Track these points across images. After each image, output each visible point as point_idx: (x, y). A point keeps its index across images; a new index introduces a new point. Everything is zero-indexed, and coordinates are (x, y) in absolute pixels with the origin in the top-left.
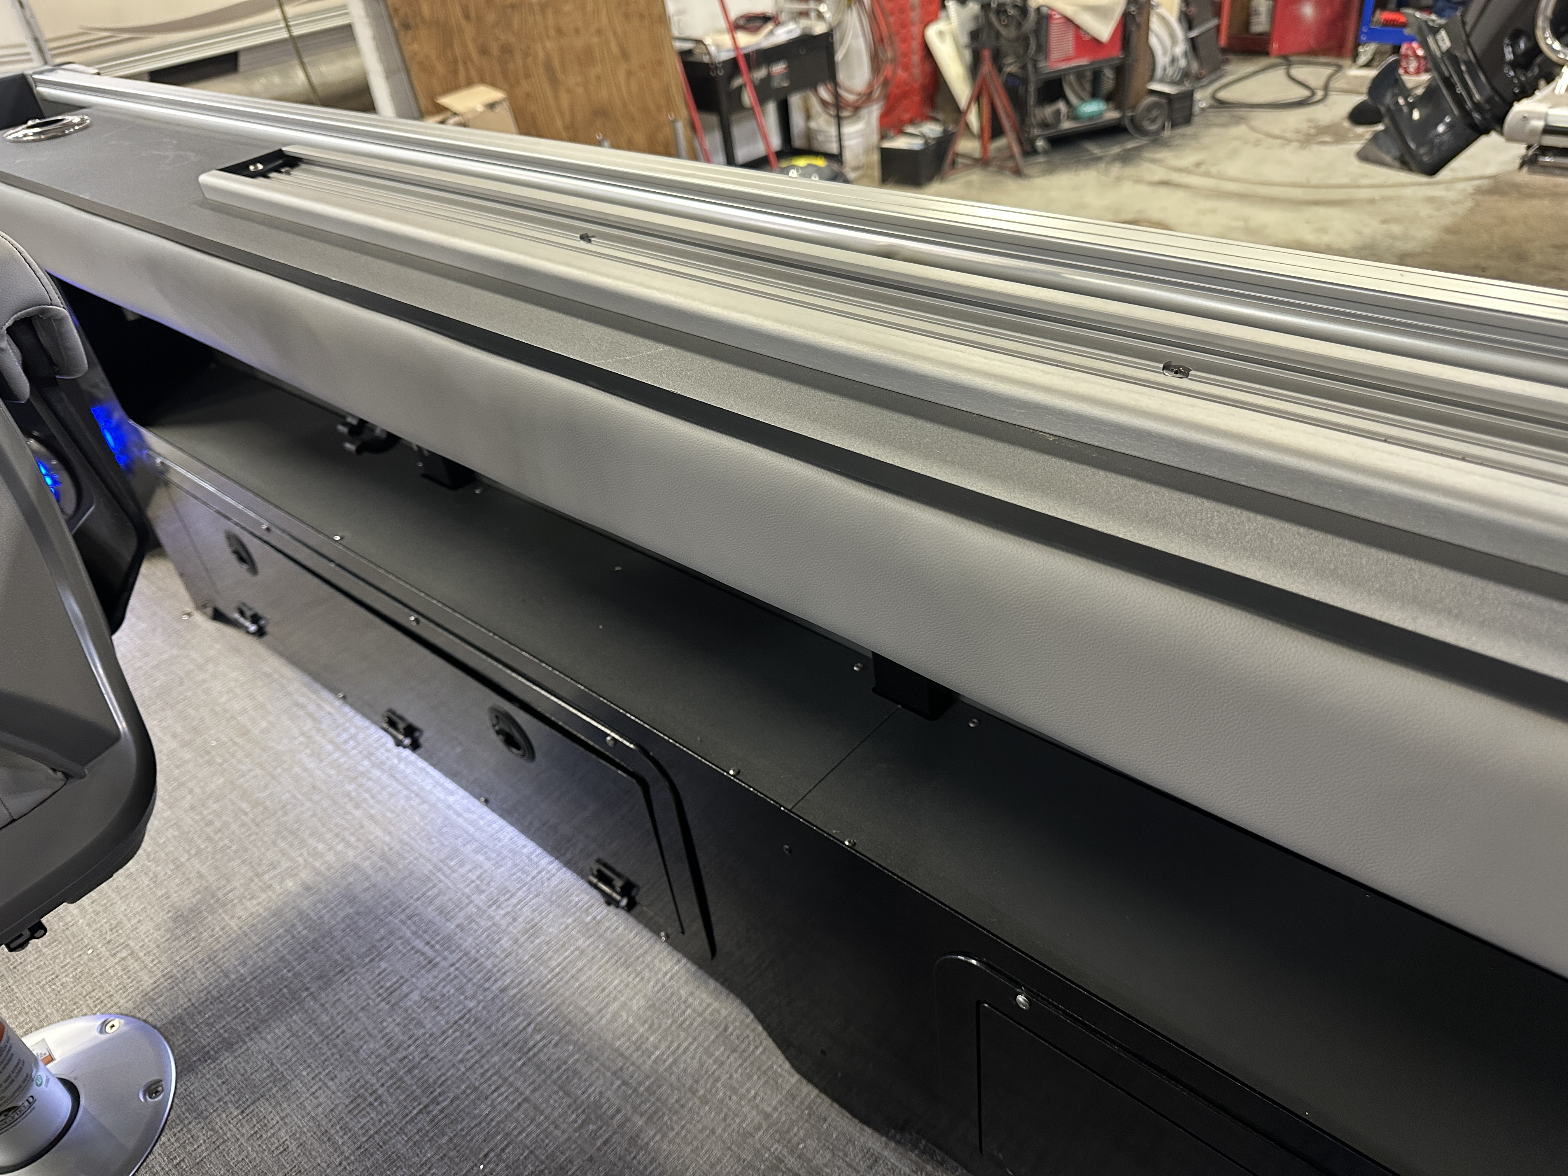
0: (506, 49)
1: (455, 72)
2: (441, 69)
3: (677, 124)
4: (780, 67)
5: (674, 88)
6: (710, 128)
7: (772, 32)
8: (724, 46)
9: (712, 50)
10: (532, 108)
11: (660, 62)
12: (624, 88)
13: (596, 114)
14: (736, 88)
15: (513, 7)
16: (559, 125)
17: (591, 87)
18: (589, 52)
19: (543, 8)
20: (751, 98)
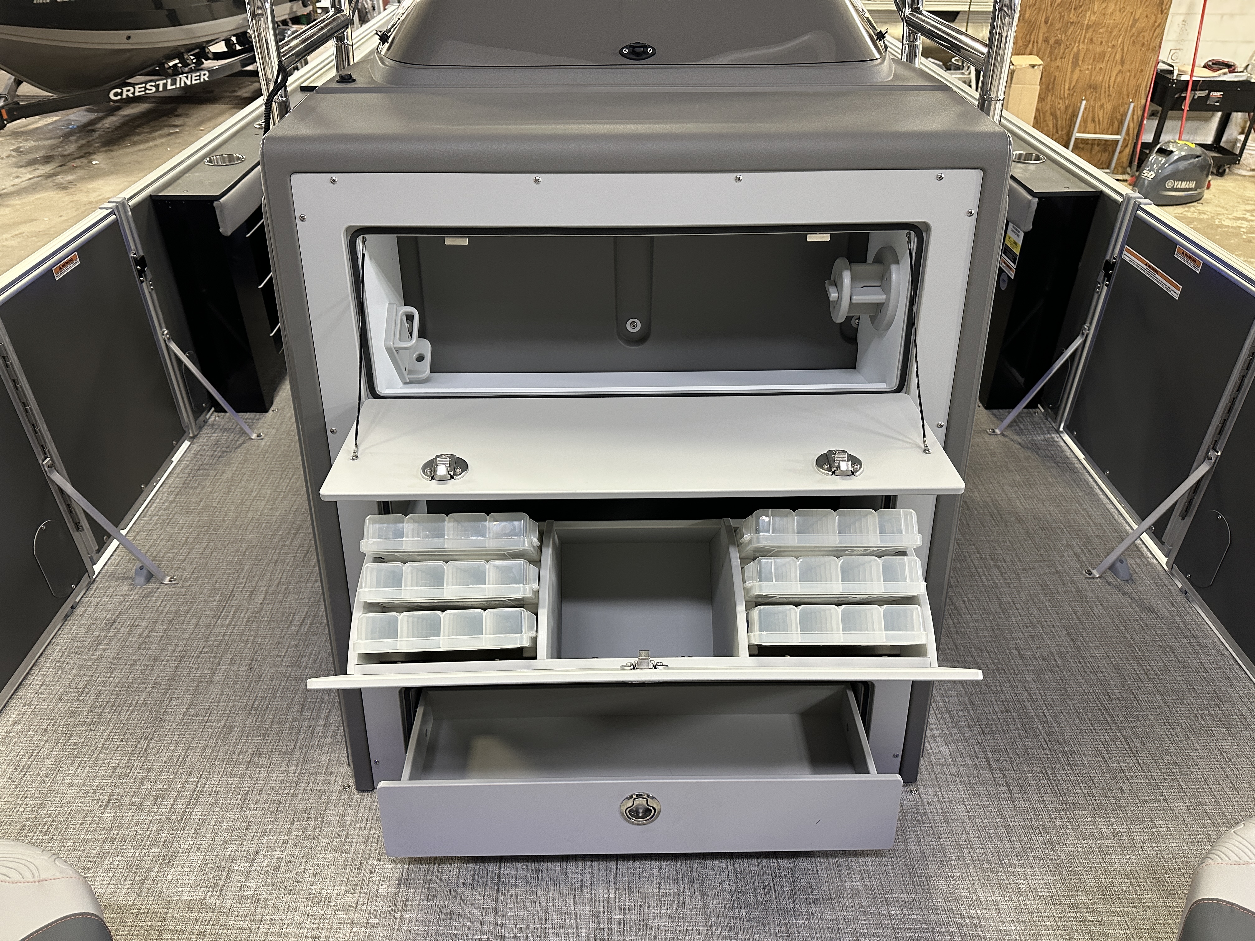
3: (1132, 105)
4: (1218, 94)
5: (1143, 87)
6: (1153, 114)
7: (1225, 74)
8: (1185, 73)
9: (1176, 73)
10: (1057, 74)
11: (1142, 71)
12: (1113, 78)
13: (1090, 87)
14: (1180, 97)
15: (1072, 23)
16: (1067, 87)
17: (1094, 73)
18: (1102, 55)
19: (1088, 27)
20: (1186, 106)
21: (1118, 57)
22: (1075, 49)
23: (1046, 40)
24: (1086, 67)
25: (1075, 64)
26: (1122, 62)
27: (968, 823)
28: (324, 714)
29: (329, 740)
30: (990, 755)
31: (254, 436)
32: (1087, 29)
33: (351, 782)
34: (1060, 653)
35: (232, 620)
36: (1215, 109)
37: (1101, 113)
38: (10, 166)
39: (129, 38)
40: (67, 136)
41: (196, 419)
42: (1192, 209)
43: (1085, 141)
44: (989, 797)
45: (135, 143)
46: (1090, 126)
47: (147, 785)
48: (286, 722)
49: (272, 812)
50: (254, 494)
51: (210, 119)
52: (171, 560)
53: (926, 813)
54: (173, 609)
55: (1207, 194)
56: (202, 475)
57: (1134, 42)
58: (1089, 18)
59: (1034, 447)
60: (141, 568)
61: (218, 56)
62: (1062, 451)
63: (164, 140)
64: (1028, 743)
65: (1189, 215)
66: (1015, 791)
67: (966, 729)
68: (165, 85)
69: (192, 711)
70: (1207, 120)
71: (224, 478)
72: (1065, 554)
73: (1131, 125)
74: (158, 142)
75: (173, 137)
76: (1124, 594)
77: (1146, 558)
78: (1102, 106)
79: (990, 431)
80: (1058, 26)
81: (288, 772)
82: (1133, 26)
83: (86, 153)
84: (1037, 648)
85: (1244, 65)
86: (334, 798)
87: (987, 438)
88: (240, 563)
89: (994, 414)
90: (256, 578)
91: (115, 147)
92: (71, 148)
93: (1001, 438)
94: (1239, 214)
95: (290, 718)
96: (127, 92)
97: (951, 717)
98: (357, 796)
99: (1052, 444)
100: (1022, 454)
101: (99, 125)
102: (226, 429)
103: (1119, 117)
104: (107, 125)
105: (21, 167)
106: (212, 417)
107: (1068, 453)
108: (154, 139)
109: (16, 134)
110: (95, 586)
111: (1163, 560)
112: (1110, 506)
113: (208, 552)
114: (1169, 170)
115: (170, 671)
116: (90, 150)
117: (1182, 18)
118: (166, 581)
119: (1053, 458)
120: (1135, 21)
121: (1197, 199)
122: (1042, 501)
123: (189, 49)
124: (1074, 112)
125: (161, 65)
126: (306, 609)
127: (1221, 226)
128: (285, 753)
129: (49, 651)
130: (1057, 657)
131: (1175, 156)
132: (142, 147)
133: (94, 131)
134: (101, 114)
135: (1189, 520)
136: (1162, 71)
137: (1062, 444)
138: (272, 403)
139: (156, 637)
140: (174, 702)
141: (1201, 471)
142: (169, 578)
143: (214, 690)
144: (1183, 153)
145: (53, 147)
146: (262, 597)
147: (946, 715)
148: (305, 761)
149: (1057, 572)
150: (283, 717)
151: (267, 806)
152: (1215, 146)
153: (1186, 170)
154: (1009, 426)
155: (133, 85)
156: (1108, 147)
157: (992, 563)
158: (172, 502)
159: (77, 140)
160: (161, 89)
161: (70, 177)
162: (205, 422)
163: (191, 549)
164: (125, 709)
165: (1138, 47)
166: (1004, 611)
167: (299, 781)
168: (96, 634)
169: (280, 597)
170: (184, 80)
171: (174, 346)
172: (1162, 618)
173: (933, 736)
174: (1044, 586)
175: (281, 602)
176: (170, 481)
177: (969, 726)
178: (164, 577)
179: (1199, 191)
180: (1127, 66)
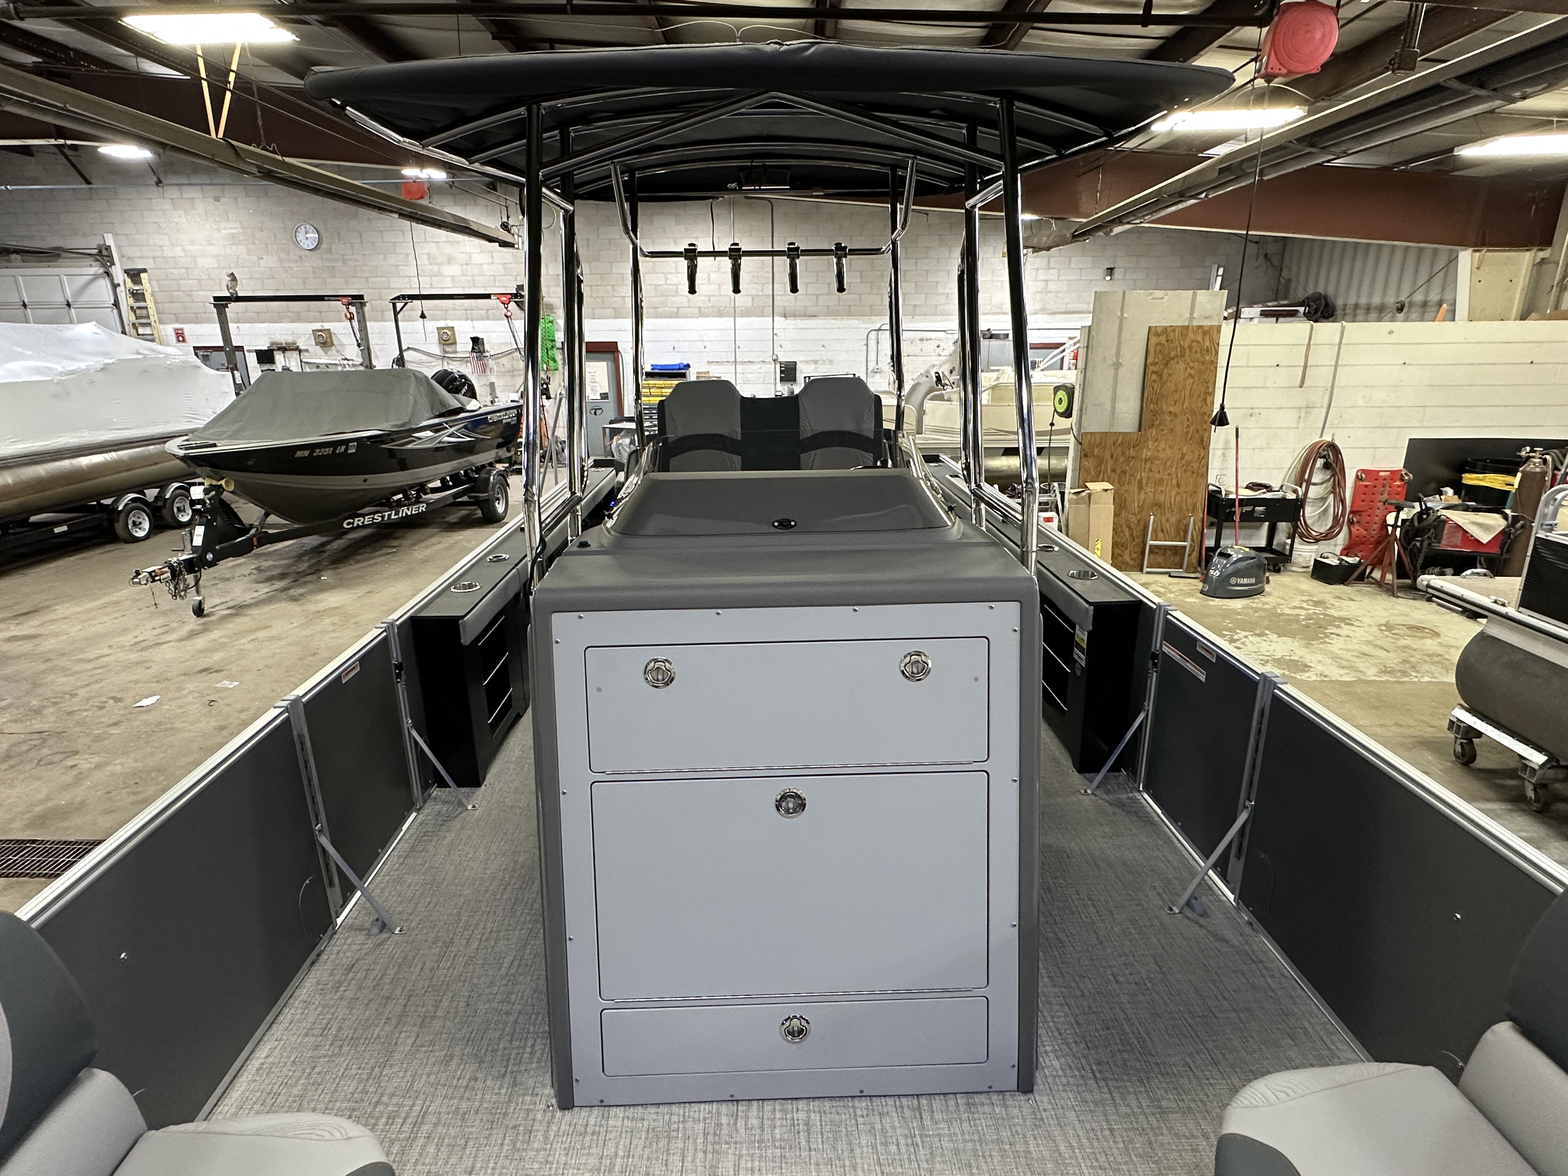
0: (1124, 472)
1: (1099, 476)
2: (1093, 473)
3: (1192, 518)
4: (1262, 508)
5: (1199, 504)
6: (1212, 525)
7: (1264, 493)
8: (1231, 493)
9: (1223, 493)
10: (1126, 495)
11: (1195, 492)
12: (1173, 498)
13: (1156, 505)
14: (1230, 511)
15: (1133, 457)
16: (1136, 505)
17: (1157, 494)
18: (1161, 481)
19: (1146, 460)
20: (1237, 518)
21: (1174, 482)
22: (1138, 477)
23: (1114, 471)
24: (1149, 489)
25: (1140, 487)
26: (1178, 486)
27: (1078, 1126)
28: (530, 1043)
29: (534, 1065)
30: (1094, 1067)
31: (470, 807)
32: (1145, 463)
33: (554, 1101)
34: (1149, 978)
35: (452, 964)
36: (1263, 520)
37: (1168, 526)
38: (251, 582)
39: (365, 480)
40: (300, 557)
41: (423, 794)
42: (1256, 601)
43: (1158, 547)
44: (1096, 1103)
45: (357, 562)
46: (1161, 535)
47: (380, 1108)
48: (497, 1050)
49: (487, 1129)
50: (470, 856)
51: (422, 541)
52: (400, 913)
53: (1042, 1119)
54: (403, 955)
55: (1267, 588)
56: (425, 841)
57: (1185, 471)
58: (1146, 453)
59: (1120, 805)
60: (377, 920)
61: (434, 490)
62: (1143, 807)
63: (383, 558)
64: (1126, 1056)
65: (1254, 605)
66: (1117, 1097)
67: (1073, 1045)
68: (389, 515)
69: (418, 1043)
70: (1258, 528)
71: (445, 842)
72: (1150, 894)
73: (1194, 533)
74: (378, 560)
75: (391, 555)
76: (1201, 926)
77: (1218, 896)
78: (1168, 520)
79: (1083, 791)
80: (1121, 460)
81: (498, 1094)
82: (1182, 458)
83: (316, 570)
84: (1131, 974)
85: (1279, 486)
86: (539, 1116)
87: (1080, 797)
88: (459, 914)
89: (1085, 778)
90: (472, 928)
91: (341, 566)
92: (304, 566)
93: (1093, 797)
94: (1297, 604)
95: (501, 1046)
96: (357, 522)
97: (1060, 1034)
98: (559, 1114)
99: (1135, 801)
100: (1110, 810)
101: (329, 547)
102: (446, 802)
103: (1183, 528)
104: (335, 547)
105: (260, 582)
106: (436, 792)
107: (1149, 809)
108: (375, 557)
109: (258, 556)
110: (336, 936)
111: (1231, 897)
112: (1185, 853)
113: (432, 905)
114: (1231, 569)
115: (399, 1009)
116: (320, 567)
117: (1222, 451)
118: (397, 932)
119: (1136, 813)
120: (1183, 455)
121: (1260, 592)
122: (1129, 849)
123: (411, 487)
124: (1145, 524)
125: (388, 499)
126: (514, 953)
127: (1284, 614)
128: (497, 1078)
129: (297, 993)
130: (1147, 981)
131: (1235, 557)
132: (363, 564)
133: (323, 552)
134: (330, 538)
135: (1242, 860)
136: (1213, 491)
137: (1144, 802)
138: (484, 779)
139: (387, 979)
140: (403, 1035)
141: (1243, 817)
142: (399, 929)
143: (437, 1024)
144: (1240, 556)
145: (289, 566)
146: (477, 943)
147: (1056, 1034)
148: (515, 1084)
149: (1144, 909)
150: (496, 1047)
151: (482, 1124)
152: (1269, 548)
153: (1246, 568)
154: (1098, 787)
155: (363, 515)
156: (1178, 551)
157: (1089, 903)
158: (401, 864)
159: (310, 559)
160: (386, 518)
161: (301, 591)
162: (430, 795)
163: (417, 904)
164: (362, 1041)
165: (1189, 474)
166: (1101, 943)
167: (510, 1101)
168: (337, 978)
169: (492, 943)
170: (405, 511)
171: (414, 733)
172: (1232, 946)
173: (1046, 1052)
174: (1133, 922)
175: (493, 947)
176: (400, 846)
177: (1076, 1043)
178: (395, 928)
179: (1260, 585)
180: (1182, 489)
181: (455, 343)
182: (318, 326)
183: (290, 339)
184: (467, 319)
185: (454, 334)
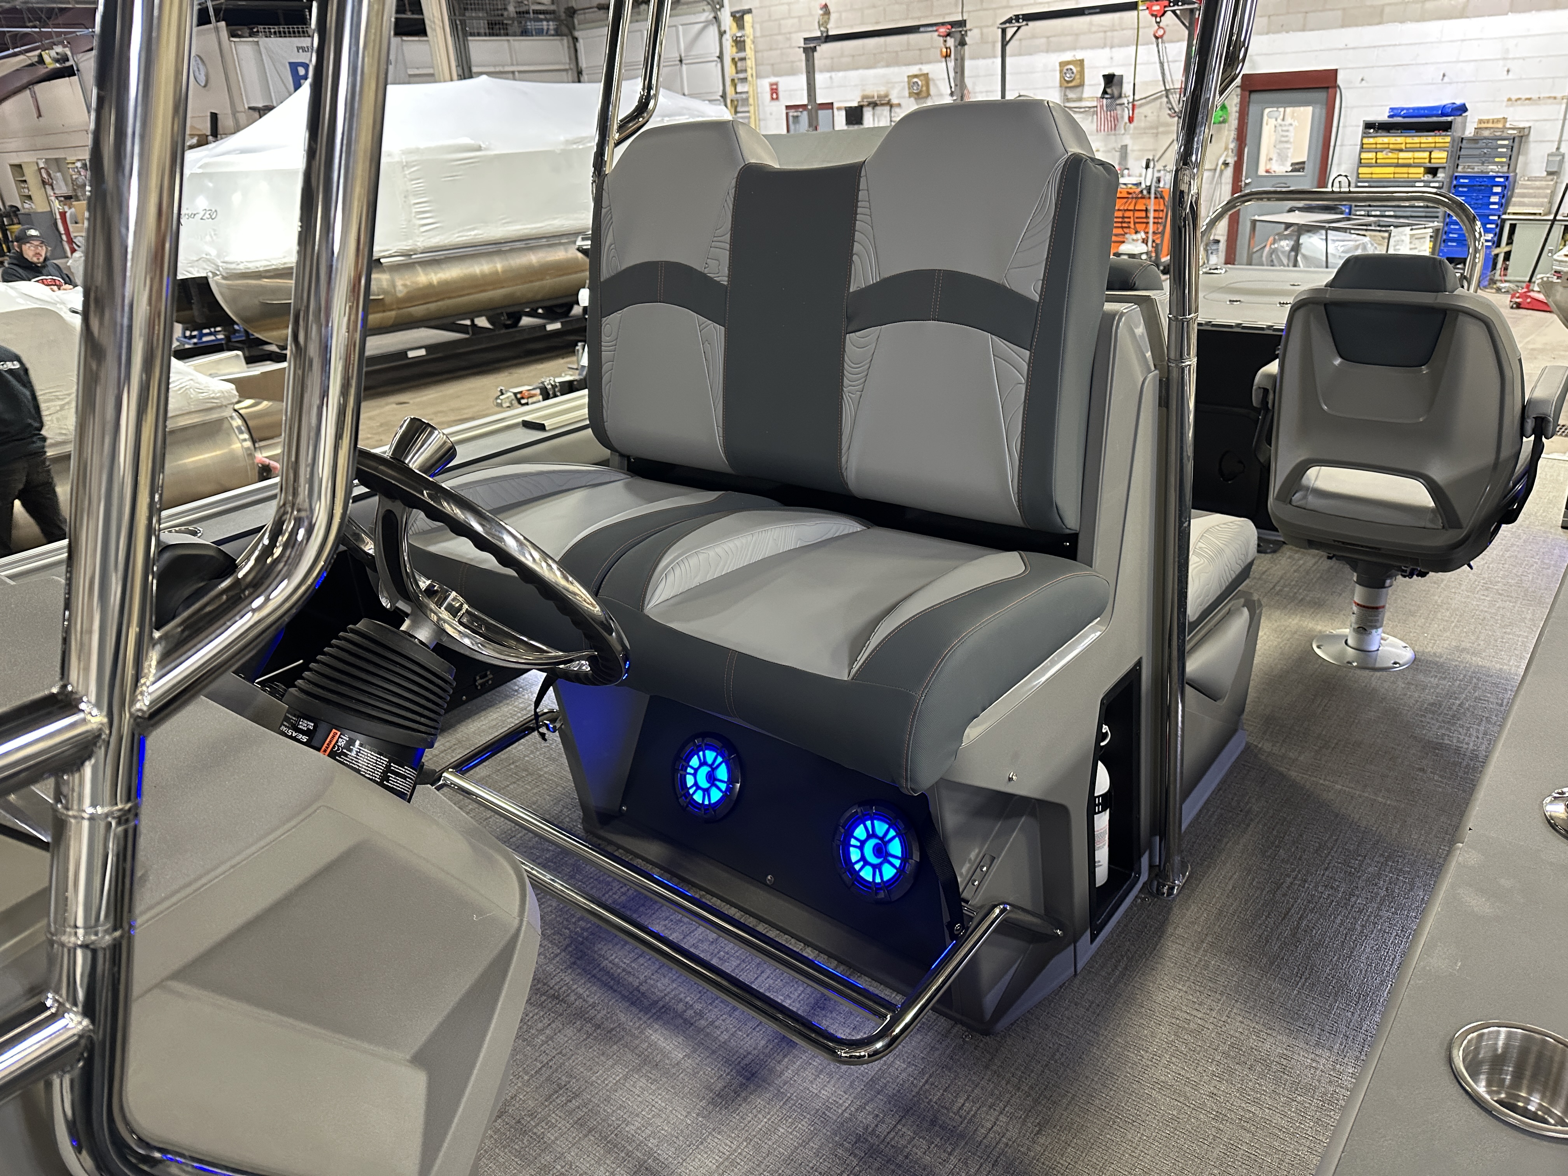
181: (1081, 85)
182: (914, 70)
183: (882, 91)
184: (1104, 46)
185: (1082, 73)
